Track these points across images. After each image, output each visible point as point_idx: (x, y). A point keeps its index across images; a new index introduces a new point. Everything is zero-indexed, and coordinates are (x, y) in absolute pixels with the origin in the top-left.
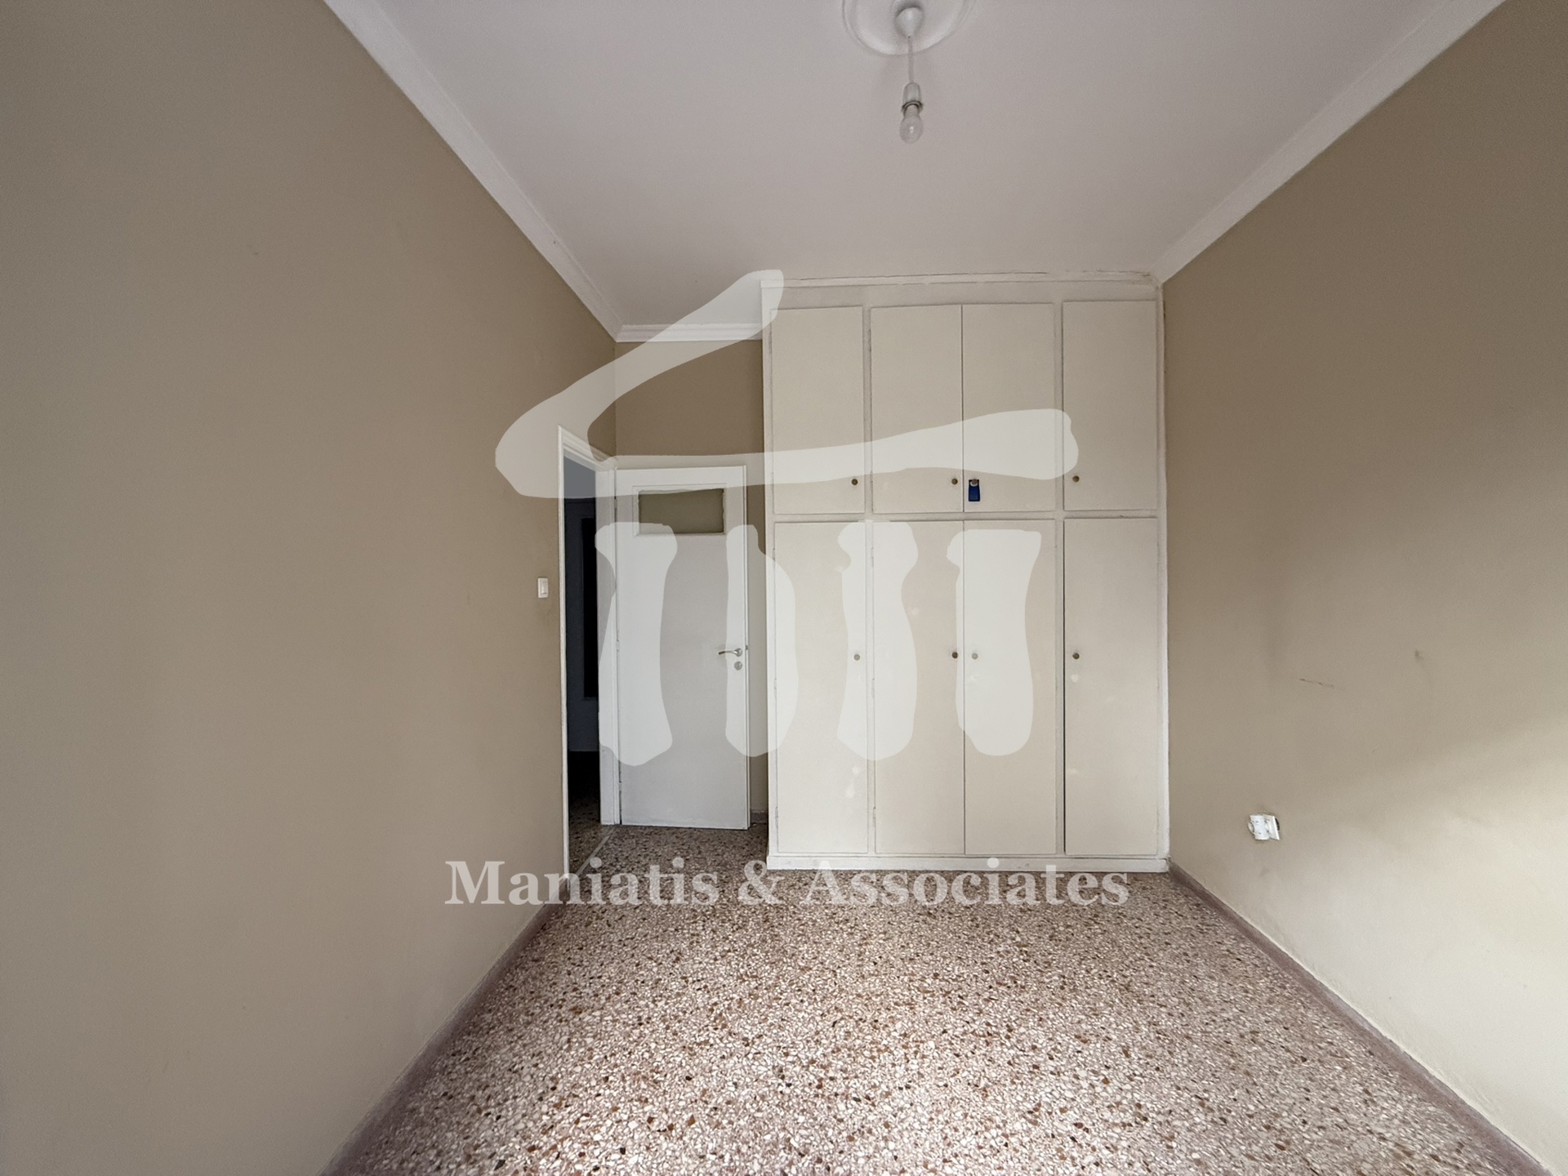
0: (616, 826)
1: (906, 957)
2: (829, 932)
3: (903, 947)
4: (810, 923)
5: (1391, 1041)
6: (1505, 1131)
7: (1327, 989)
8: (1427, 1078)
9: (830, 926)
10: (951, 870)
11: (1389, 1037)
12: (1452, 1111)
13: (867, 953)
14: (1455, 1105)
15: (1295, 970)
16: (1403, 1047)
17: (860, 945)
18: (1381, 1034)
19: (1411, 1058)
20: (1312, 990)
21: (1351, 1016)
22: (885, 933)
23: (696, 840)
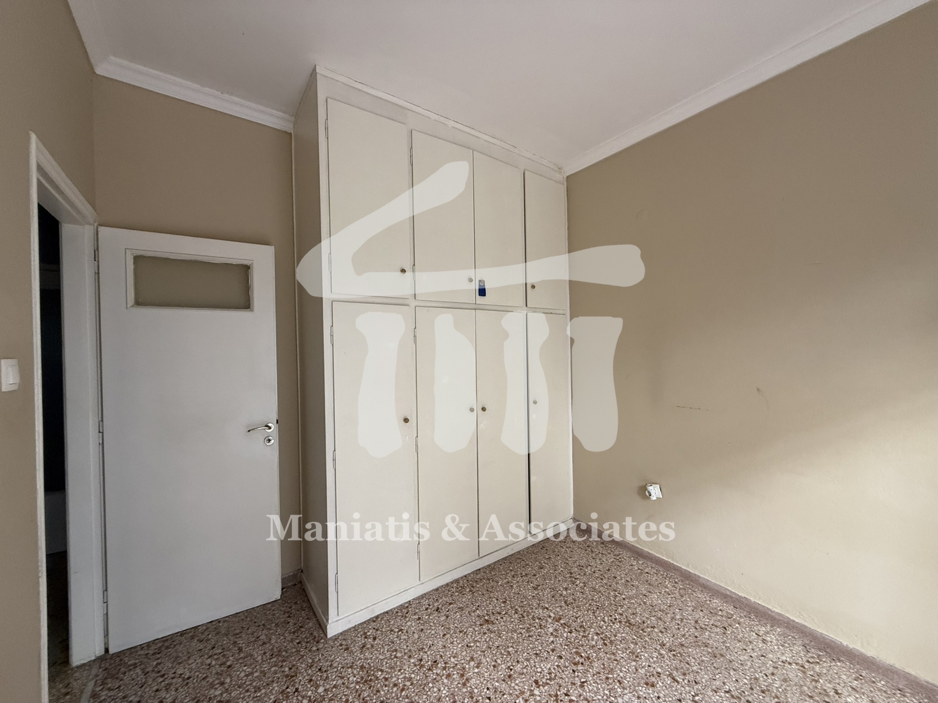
0: (100, 659)
1: (504, 676)
2: (431, 685)
3: (494, 666)
4: (408, 683)
5: (745, 597)
6: (820, 630)
7: (699, 577)
8: (770, 613)
9: (427, 677)
10: (470, 572)
11: (743, 595)
12: (786, 627)
13: (476, 691)
14: (788, 623)
15: (676, 570)
16: (752, 599)
17: (464, 684)
18: (738, 595)
19: (759, 604)
20: (688, 578)
21: (717, 589)
22: (472, 659)
23: (226, 635)
